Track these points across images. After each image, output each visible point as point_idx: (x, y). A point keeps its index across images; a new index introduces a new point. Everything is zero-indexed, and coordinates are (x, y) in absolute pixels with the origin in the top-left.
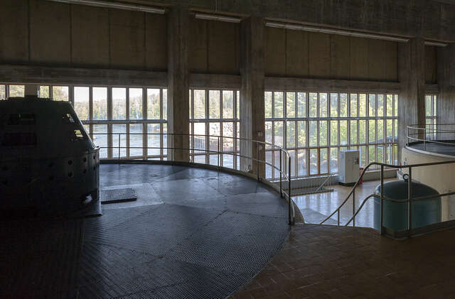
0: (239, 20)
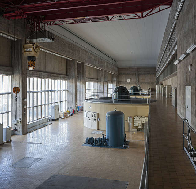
0: (81, 63)
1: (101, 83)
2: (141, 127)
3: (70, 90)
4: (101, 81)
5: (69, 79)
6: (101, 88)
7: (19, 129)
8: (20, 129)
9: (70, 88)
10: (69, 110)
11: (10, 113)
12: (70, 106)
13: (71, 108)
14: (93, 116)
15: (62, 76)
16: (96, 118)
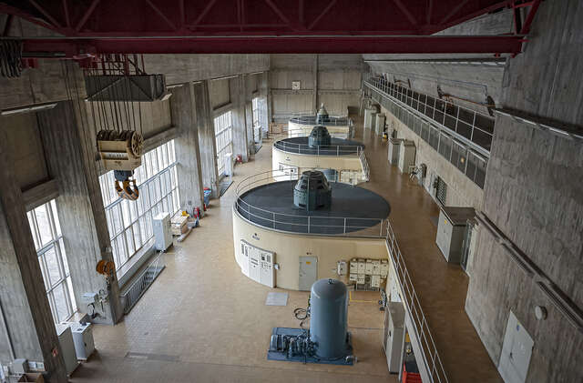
1: (239, 112)
2: (362, 282)
3: (185, 163)
4: (239, 106)
5: (180, 136)
6: (239, 123)
7: (102, 314)
8: (106, 312)
9: (183, 156)
10: (186, 208)
11: (69, 280)
12: (187, 200)
13: (190, 203)
14: (263, 259)
15: (163, 135)
16: (271, 263)
